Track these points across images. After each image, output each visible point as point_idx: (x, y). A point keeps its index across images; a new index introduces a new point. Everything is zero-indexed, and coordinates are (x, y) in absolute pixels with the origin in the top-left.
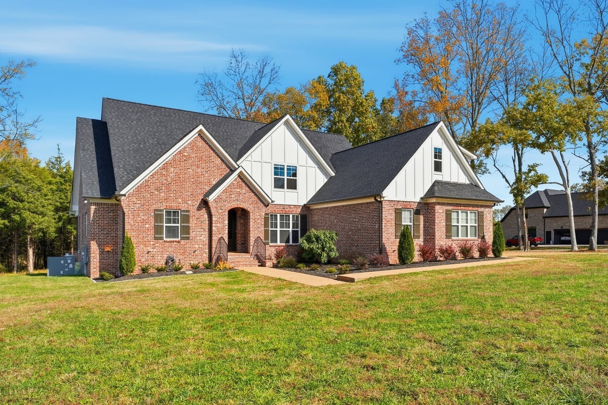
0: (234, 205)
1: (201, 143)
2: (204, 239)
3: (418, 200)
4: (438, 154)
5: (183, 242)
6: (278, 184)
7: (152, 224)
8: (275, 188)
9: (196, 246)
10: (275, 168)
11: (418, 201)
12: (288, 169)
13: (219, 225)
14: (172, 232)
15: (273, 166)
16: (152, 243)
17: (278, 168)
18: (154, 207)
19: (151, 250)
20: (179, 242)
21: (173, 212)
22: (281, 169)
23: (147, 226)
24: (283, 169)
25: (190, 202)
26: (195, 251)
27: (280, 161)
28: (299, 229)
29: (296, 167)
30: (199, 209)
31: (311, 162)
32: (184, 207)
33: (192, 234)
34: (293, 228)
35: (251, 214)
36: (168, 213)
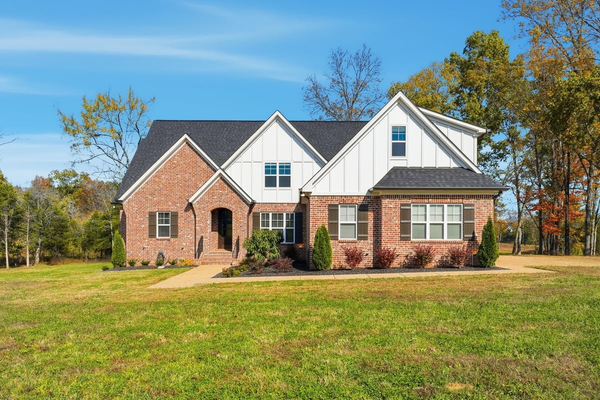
0: (216, 205)
1: (188, 150)
2: (191, 238)
3: (364, 192)
4: (399, 134)
5: (172, 240)
6: (270, 182)
7: (147, 225)
8: (266, 186)
9: (184, 244)
10: (266, 167)
11: (365, 195)
12: (280, 167)
13: (201, 225)
14: (164, 231)
15: (264, 165)
16: (146, 241)
17: (269, 166)
18: (148, 210)
19: (146, 246)
20: (169, 240)
21: (165, 213)
22: (272, 167)
23: (143, 226)
24: (275, 167)
25: (178, 205)
26: (183, 249)
27: (271, 159)
28: (294, 228)
29: (290, 163)
30: (186, 210)
31: (307, 157)
32: (173, 209)
33: (180, 233)
34: (286, 227)
35: (233, 214)
36: (161, 215)
